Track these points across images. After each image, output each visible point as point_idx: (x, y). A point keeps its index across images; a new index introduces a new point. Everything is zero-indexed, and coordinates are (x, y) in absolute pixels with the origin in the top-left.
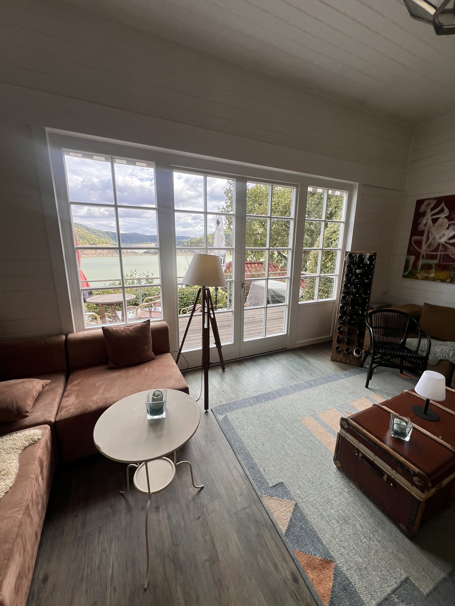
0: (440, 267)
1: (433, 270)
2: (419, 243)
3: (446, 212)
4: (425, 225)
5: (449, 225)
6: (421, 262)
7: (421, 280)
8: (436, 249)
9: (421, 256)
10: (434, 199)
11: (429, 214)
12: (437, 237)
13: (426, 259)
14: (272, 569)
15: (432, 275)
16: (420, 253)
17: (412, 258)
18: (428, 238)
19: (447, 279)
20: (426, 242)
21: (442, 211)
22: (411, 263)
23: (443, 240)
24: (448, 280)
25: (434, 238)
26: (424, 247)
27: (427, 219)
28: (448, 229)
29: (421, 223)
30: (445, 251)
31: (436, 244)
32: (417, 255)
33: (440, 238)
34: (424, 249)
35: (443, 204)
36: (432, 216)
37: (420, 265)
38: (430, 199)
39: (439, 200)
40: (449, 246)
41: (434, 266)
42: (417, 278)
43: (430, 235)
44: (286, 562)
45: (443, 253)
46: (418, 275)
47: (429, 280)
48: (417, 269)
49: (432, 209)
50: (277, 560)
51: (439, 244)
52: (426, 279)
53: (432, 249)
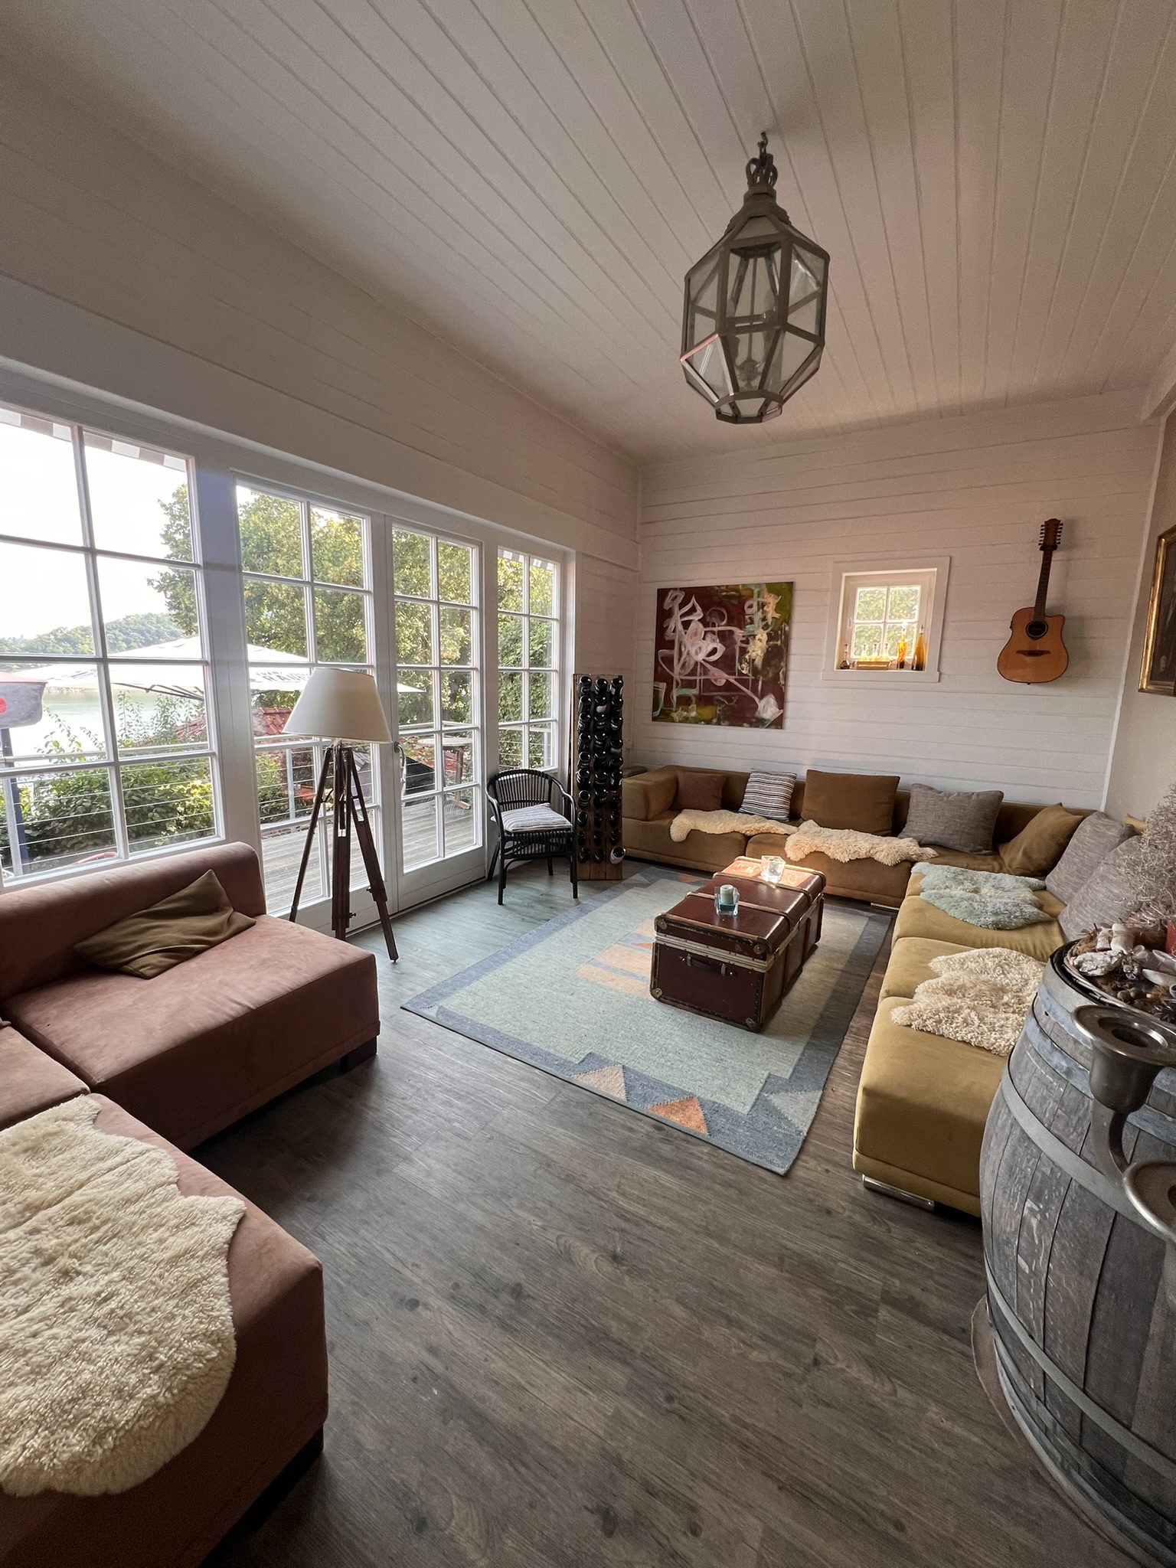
0: (704, 700)
1: (694, 705)
2: (669, 661)
3: (699, 614)
4: (674, 632)
5: (706, 632)
6: (676, 693)
7: (680, 722)
8: (693, 672)
9: (675, 683)
10: (681, 589)
11: (678, 613)
12: (693, 652)
13: (683, 687)
14: (628, 1133)
15: (693, 714)
16: (672, 678)
17: (663, 686)
18: (680, 653)
19: (712, 718)
20: (679, 660)
21: (693, 610)
22: (662, 695)
23: (700, 657)
24: (715, 721)
25: (688, 654)
26: (677, 667)
27: (676, 622)
28: (704, 639)
29: (667, 627)
30: (705, 674)
31: (692, 663)
32: (669, 680)
33: (697, 654)
34: (677, 673)
35: (693, 599)
36: (682, 616)
37: (675, 698)
38: (676, 589)
39: (690, 592)
40: (709, 666)
41: (694, 699)
42: (673, 721)
43: (683, 649)
44: (641, 1120)
45: (703, 677)
46: (674, 715)
47: (690, 723)
48: (671, 705)
49: (681, 606)
50: (629, 1124)
51: (696, 663)
52: (686, 720)
53: (688, 671)
